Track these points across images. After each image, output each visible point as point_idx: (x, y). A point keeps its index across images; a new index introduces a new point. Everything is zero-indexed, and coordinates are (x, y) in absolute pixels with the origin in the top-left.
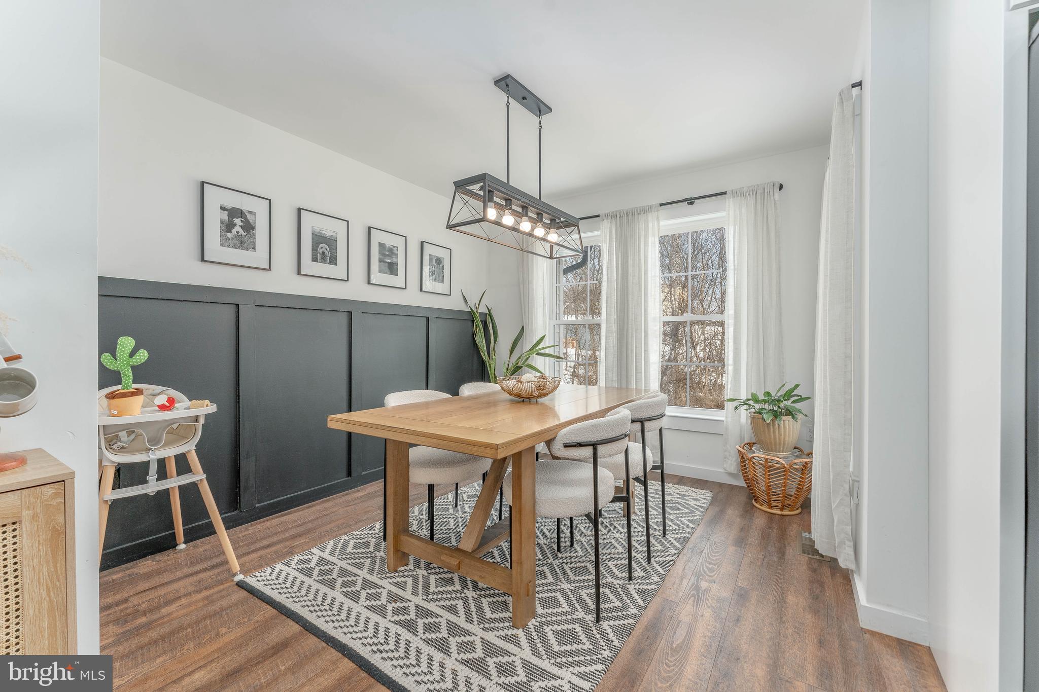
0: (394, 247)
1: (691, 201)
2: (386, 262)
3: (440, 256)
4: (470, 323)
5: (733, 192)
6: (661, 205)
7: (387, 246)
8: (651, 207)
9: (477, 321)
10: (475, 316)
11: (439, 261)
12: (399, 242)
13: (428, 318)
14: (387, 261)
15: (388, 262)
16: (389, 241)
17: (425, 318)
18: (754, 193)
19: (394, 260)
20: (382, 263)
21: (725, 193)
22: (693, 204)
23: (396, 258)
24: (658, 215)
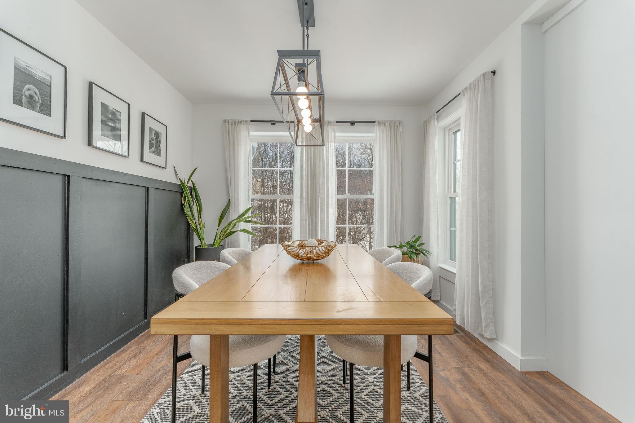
0: (117, 111)
1: (353, 123)
2: (108, 125)
3: (158, 130)
4: (179, 195)
5: (379, 122)
6: (337, 122)
7: (110, 108)
8: (330, 123)
9: (186, 194)
10: (185, 189)
11: (157, 135)
12: (122, 108)
13: (147, 188)
14: (111, 124)
15: (111, 126)
16: (113, 104)
17: (144, 189)
18: (390, 124)
19: (118, 125)
20: (104, 126)
21: (374, 122)
22: (354, 125)
23: (119, 123)
24: (334, 128)
